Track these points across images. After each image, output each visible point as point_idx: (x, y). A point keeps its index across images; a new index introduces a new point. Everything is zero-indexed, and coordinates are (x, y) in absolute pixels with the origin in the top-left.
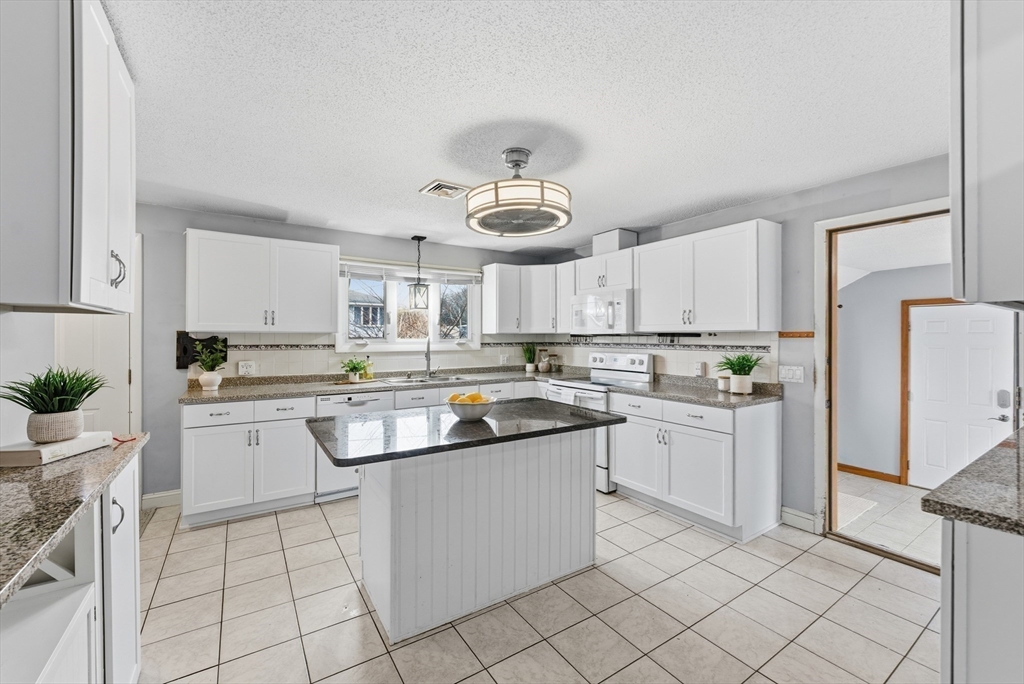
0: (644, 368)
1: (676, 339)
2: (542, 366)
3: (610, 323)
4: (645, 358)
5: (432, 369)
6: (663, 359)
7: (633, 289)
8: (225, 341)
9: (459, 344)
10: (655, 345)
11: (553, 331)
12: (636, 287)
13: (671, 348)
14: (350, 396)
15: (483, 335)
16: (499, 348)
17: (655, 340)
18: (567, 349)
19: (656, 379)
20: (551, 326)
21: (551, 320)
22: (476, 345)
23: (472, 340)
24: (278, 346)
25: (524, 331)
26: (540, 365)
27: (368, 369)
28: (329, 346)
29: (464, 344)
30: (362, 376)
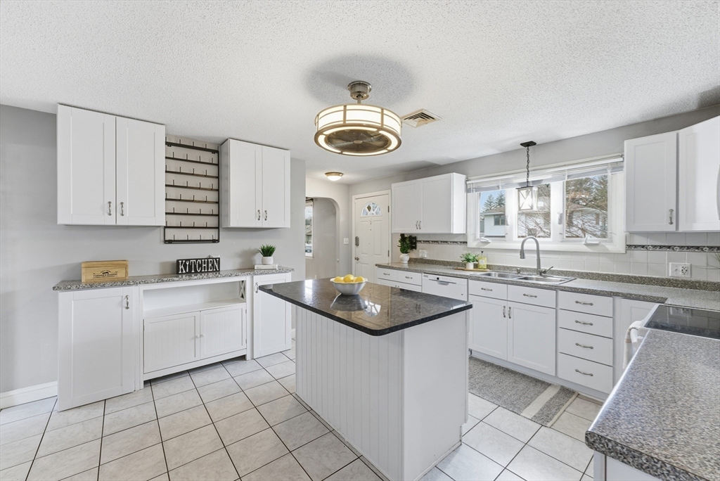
5: (546, 268)
8: (415, 238)
9: (587, 245)
14: (438, 276)
15: (630, 235)
22: (617, 247)
27: (480, 261)
28: (464, 242)
29: (597, 244)
30: (476, 266)
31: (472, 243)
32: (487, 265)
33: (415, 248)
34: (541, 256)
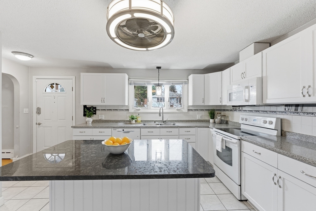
0: (273, 126)
1: (299, 108)
2: (217, 120)
3: (247, 98)
4: (274, 120)
5: (164, 120)
6: (289, 122)
7: (262, 77)
8: (95, 108)
9: (177, 110)
10: (282, 112)
11: (220, 104)
12: (264, 75)
13: (296, 114)
14: (123, 129)
15: (189, 106)
16: (197, 112)
17: (282, 109)
18: (231, 113)
19: (283, 134)
20: (219, 102)
21: (219, 98)
22: (185, 110)
23: (183, 108)
24: (111, 110)
25: (206, 104)
26: (216, 120)
27: (138, 119)
28: (127, 110)
29: (180, 110)
30: (136, 121)
31: (131, 110)
32: (141, 120)
33: (95, 114)
34: (164, 115)
